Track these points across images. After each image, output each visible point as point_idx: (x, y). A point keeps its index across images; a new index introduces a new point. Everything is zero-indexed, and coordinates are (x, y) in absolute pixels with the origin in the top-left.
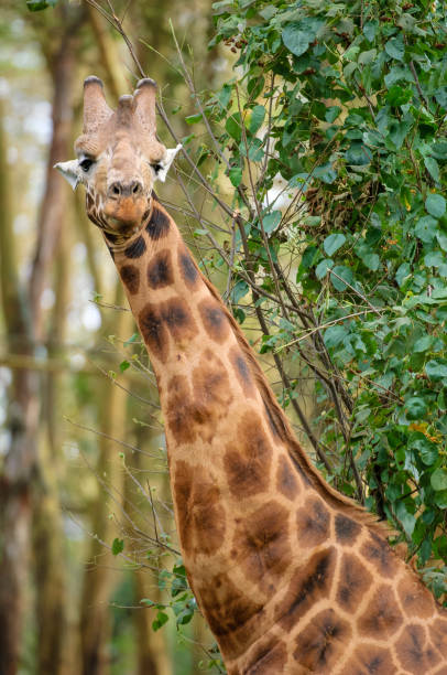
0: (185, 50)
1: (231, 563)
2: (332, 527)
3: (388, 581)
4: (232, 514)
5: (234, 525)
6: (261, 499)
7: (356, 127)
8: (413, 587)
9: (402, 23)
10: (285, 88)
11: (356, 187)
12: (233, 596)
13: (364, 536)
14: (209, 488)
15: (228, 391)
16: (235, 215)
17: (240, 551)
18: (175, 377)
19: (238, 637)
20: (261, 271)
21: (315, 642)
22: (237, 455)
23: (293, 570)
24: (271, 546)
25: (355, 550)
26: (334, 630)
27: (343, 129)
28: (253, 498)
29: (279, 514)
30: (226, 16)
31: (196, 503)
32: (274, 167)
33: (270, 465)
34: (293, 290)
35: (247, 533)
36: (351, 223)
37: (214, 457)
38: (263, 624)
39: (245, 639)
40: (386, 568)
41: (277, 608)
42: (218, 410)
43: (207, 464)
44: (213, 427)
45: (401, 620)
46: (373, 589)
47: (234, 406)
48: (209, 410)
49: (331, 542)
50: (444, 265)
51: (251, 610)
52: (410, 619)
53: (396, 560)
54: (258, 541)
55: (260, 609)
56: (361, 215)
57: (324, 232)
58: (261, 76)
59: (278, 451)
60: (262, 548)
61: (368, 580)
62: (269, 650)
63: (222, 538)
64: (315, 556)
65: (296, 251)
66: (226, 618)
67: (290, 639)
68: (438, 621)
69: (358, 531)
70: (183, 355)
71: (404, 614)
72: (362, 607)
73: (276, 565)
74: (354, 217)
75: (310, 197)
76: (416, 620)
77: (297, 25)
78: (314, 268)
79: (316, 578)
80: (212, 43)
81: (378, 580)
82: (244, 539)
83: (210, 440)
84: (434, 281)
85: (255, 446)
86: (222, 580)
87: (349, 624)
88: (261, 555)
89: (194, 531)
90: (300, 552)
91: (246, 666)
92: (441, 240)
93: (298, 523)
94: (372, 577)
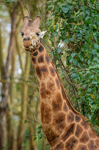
0: (41, 12)
1: (52, 126)
2: (75, 118)
3: (86, 131)
4: (53, 115)
5: (53, 118)
6: (60, 112)
7: (79, 29)
8: (92, 132)
9: (89, 6)
10: (63, 20)
11: (78, 42)
12: (52, 133)
13: (81, 120)
14: (48, 109)
15: (54, 88)
16: (52, 49)
17: (54, 123)
18: (43, 83)
19: (53, 142)
20: (57, 61)
21: (70, 144)
22: (55, 102)
23: (66, 128)
24: (61, 122)
25: (79, 123)
26: (74, 141)
27: (75, 29)
28: (58, 111)
29: (63, 115)
30: (50, 4)
31: (45, 112)
32: (60, 38)
33: (62, 104)
34: (64, 65)
35: (56, 119)
36: (77, 50)
37: (50, 102)
38: (59, 139)
39: (55, 143)
40: (86, 127)
41: (62, 136)
42: (52, 92)
43: (48, 103)
44: (50, 95)
45: (89, 139)
46: (83, 132)
47: (55, 91)
48: (50, 92)
49: (74, 122)
50: (98, 60)
51: (56, 136)
52: (91, 139)
53: (88, 126)
54: (58, 121)
55: (58, 136)
56: (80, 49)
57: (71, 52)
58: (57, 18)
59: (64, 101)
60: (59, 122)
61: (82, 130)
62: (60, 145)
63: (51, 120)
64: (71, 125)
65: (65, 57)
66: (51, 138)
67: (65, 143)
68: (97, 139)
69: (80, 119)
70: (45, 78)
71: (90, 138)
72: (81, 136)
73: (62, 127)
74: (78, 49)
75: (68, 45)
76: (92, 139)
77: (66, 6)
78: (69, 60)
79: (71, 130)
80: (47, 10)
81: (84, 130)
82: (55, 120)
83: (49, 98)
84: (96, 64)
85: (59, 100)
86: (50, 129)
87: (78, 140)
88: (59, 124)
89: (44, 118)
90: (67, 124)
91: (55, 149)
92: (98, 54)
93: (67, 117)
94: (83, 129)
